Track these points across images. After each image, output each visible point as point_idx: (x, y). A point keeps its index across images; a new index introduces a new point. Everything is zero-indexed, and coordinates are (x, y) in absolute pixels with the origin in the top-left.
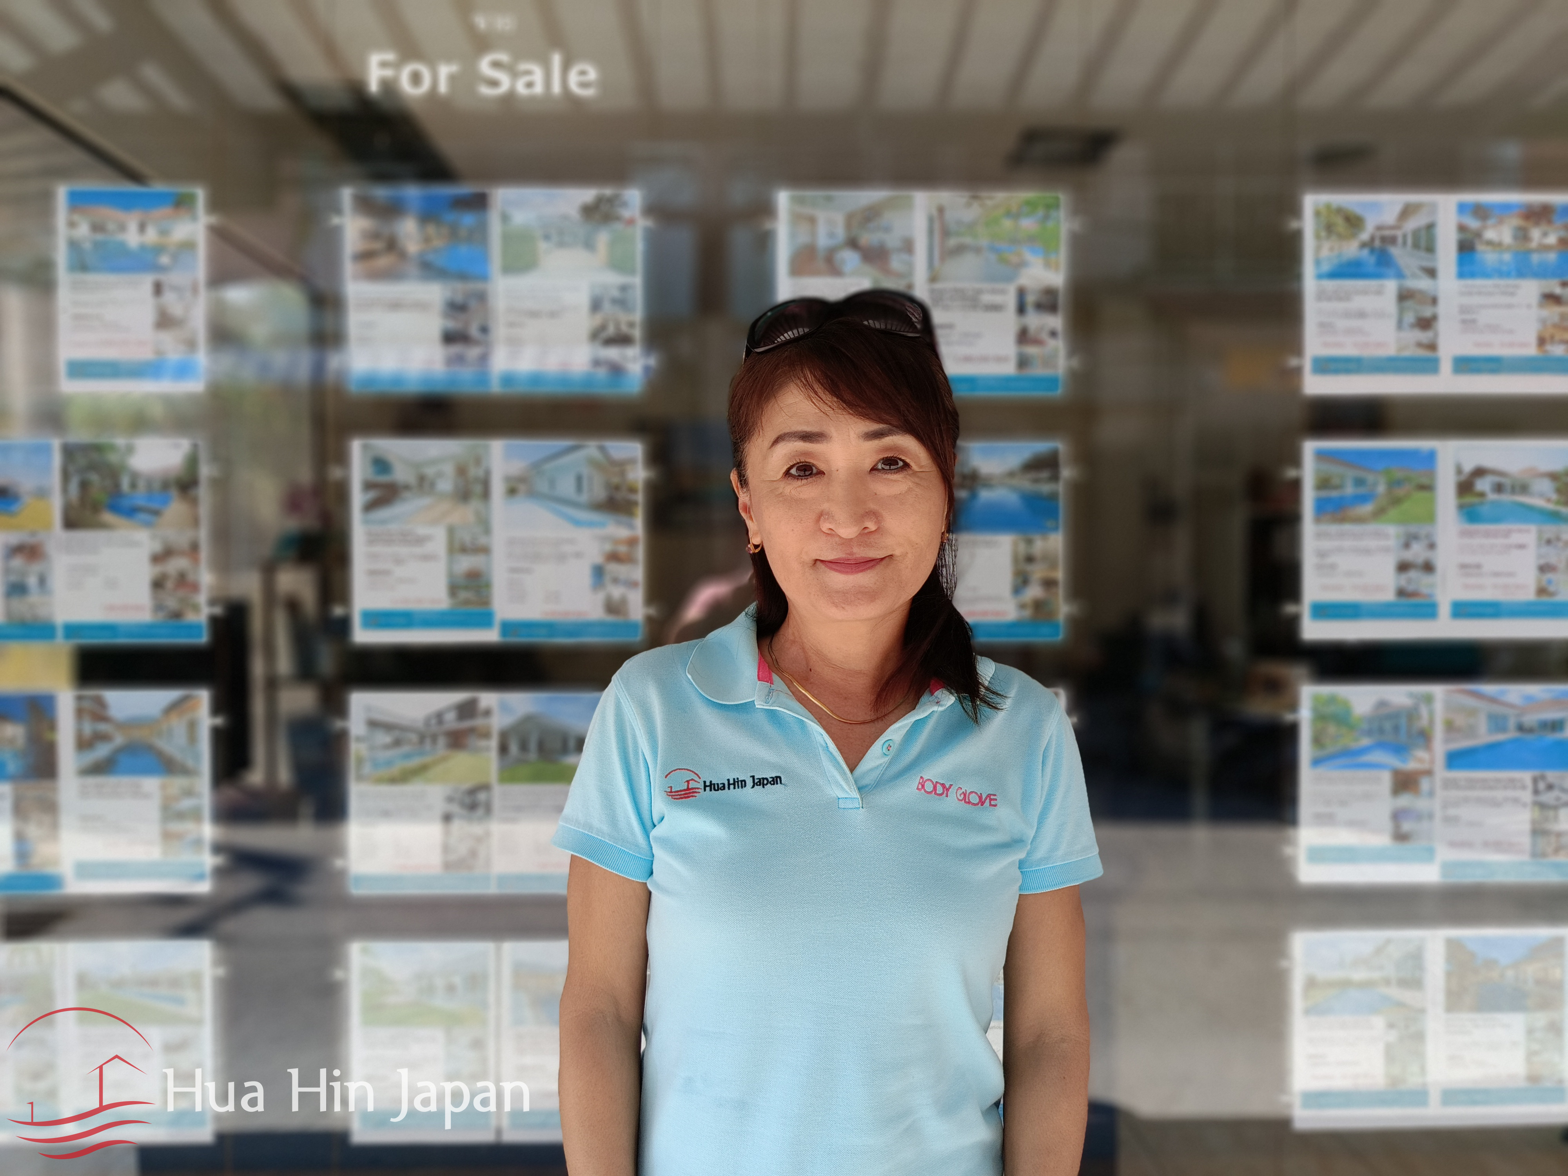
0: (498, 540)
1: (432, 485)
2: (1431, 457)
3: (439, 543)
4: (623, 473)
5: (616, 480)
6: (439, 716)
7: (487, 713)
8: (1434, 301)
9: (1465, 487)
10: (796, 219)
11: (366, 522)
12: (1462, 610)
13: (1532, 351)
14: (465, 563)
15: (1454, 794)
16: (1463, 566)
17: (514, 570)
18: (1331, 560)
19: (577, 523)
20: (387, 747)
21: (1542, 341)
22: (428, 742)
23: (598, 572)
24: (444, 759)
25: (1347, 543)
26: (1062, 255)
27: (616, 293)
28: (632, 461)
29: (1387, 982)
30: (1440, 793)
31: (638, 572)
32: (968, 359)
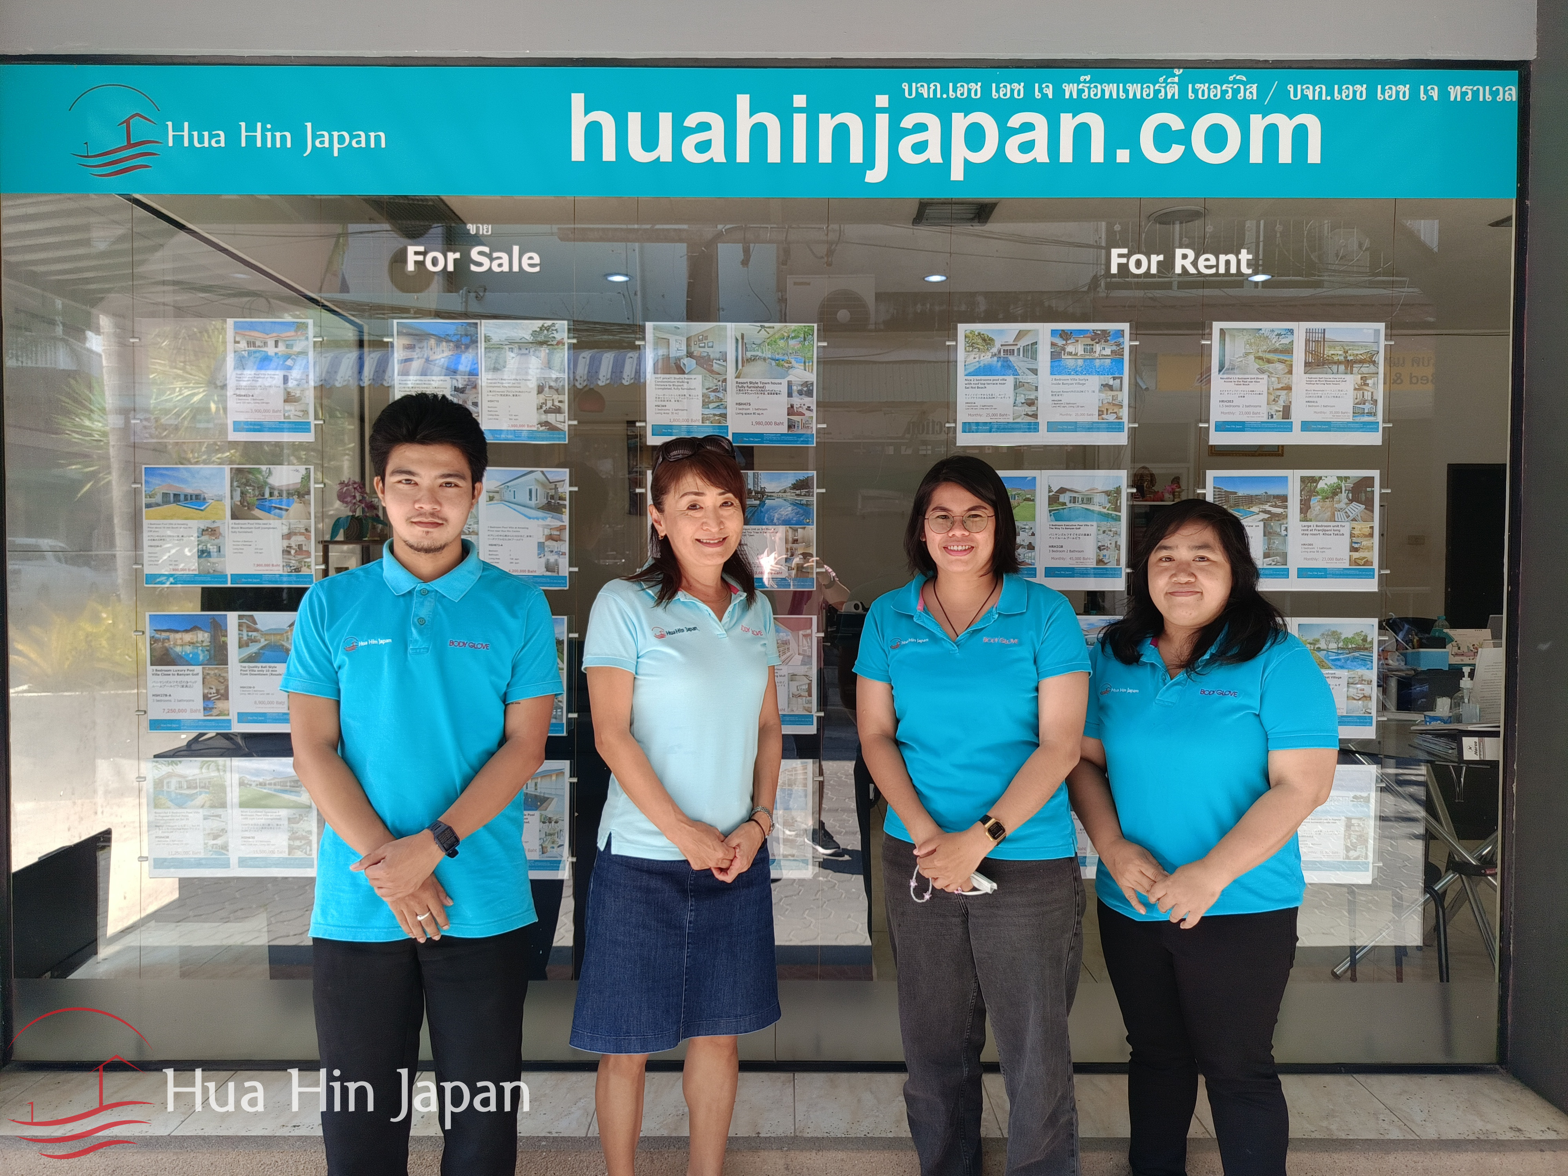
0: (483, 525)
2: (1033, 481)
4: (556, 488)
5: (552, 492)
8: (1036, 389)
9: (1053, 500)
10: (657, 338)
12: (1051, 572)
13: (1095, 418)
16: (1051, 546)
21: (1101, 413)
23: (541, 546)
26: (814, 363)
27: (552, 383)
28: (562, 480)
31: (565, 547)
32: (758, 423)
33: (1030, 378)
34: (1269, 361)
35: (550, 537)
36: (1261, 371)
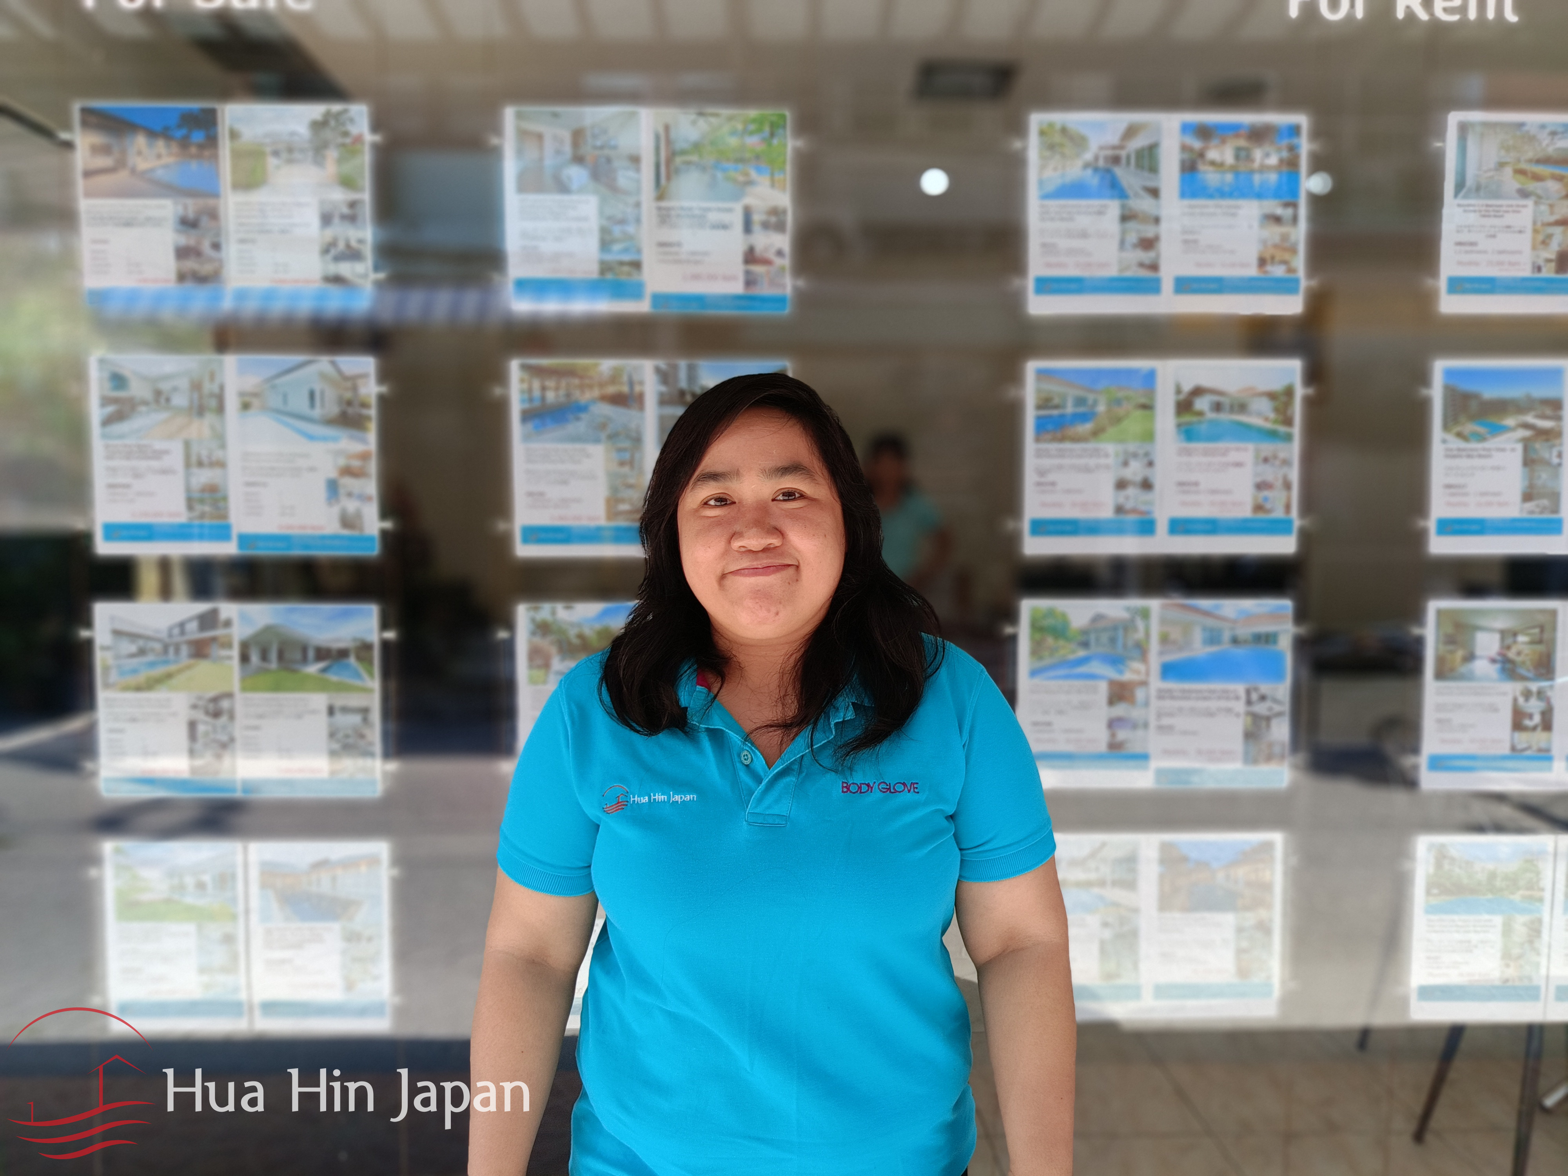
0: (233, 454)
1: (168, 400)
2: (1151, 376)
3: (176, 459)
4: (355, 388)
5: (348, 395)
6: (182, 625)
7: (228, 623)
8: (1157, 220)
9: (1184, 406)
10: (522, 134)
11: (104, 436)
12: (1179, 527)
13: (1252, 271)
14: (203, 477)
15: (1168, 704)
16: (1181, 484)
17: (249, 484)
18: (1051, 477)
19: (311, 438)
20: (132, 656)
21: (1262, 262)
22: (171, 650)
23: (333, 487)
24: (189, 667)
25: (1066, 461)
26: (788, 174)
27: (345, 210)
28: (365, 376)
29: (1102, 883)
30: (1155, 703)
31: (371, 487)
32: (696, 277)
33: (1144, 204)
34: (1537, 178)
35: (347, 471)
36: (1524, 194)
